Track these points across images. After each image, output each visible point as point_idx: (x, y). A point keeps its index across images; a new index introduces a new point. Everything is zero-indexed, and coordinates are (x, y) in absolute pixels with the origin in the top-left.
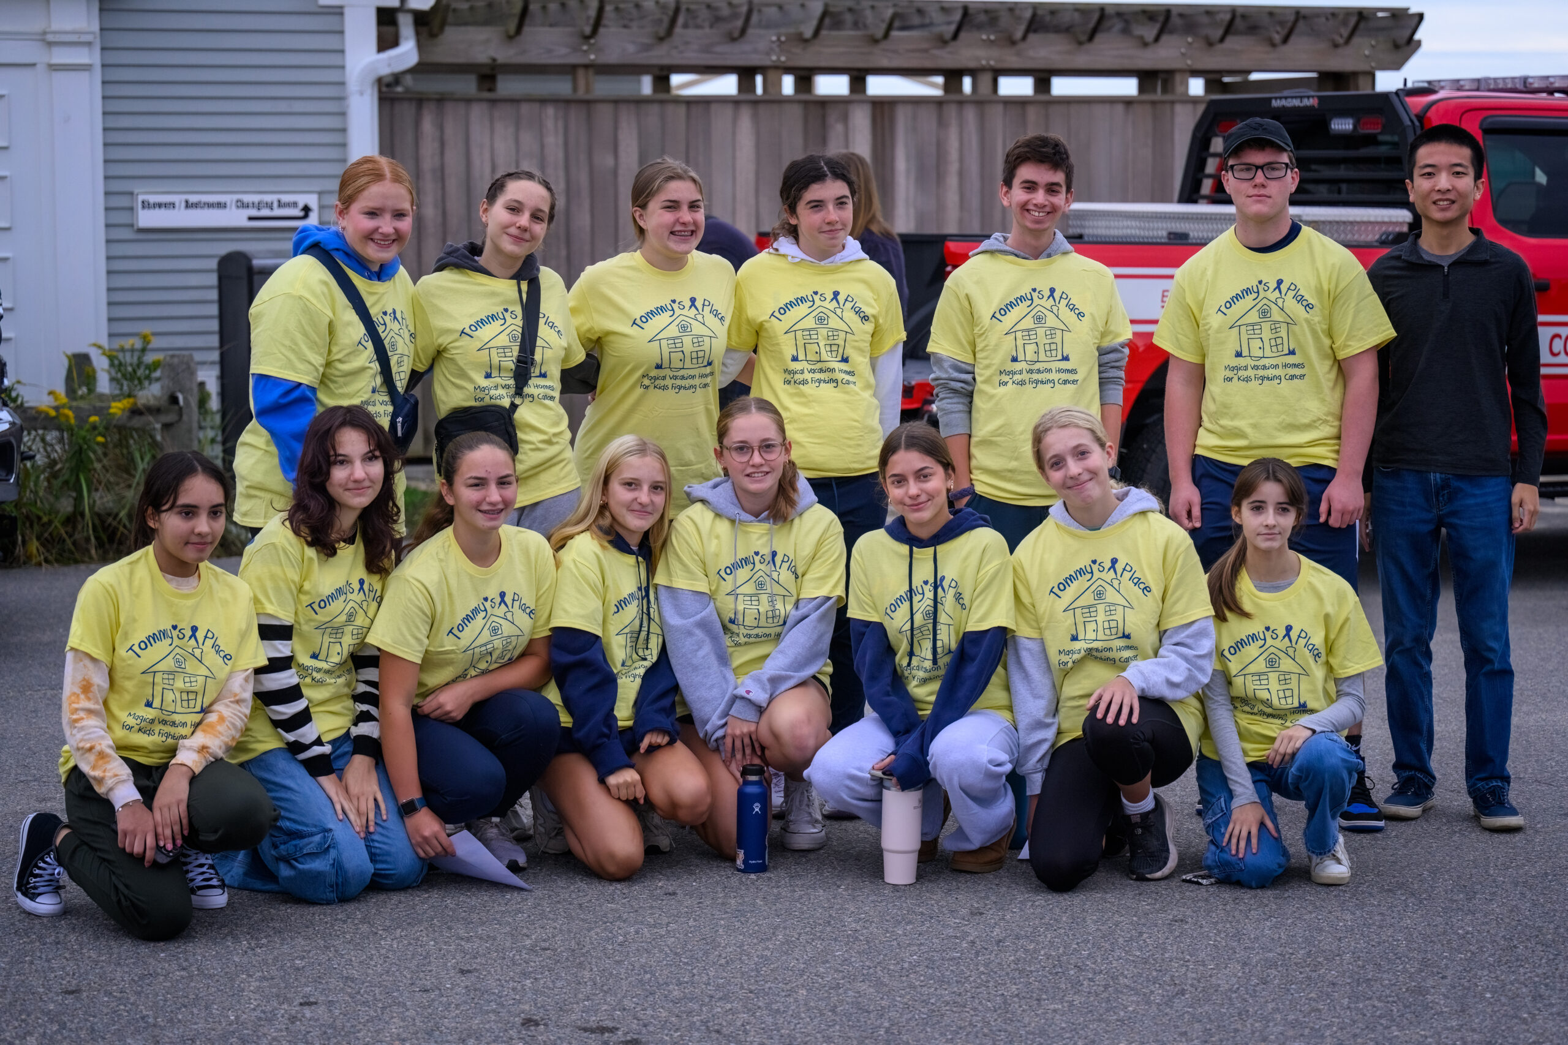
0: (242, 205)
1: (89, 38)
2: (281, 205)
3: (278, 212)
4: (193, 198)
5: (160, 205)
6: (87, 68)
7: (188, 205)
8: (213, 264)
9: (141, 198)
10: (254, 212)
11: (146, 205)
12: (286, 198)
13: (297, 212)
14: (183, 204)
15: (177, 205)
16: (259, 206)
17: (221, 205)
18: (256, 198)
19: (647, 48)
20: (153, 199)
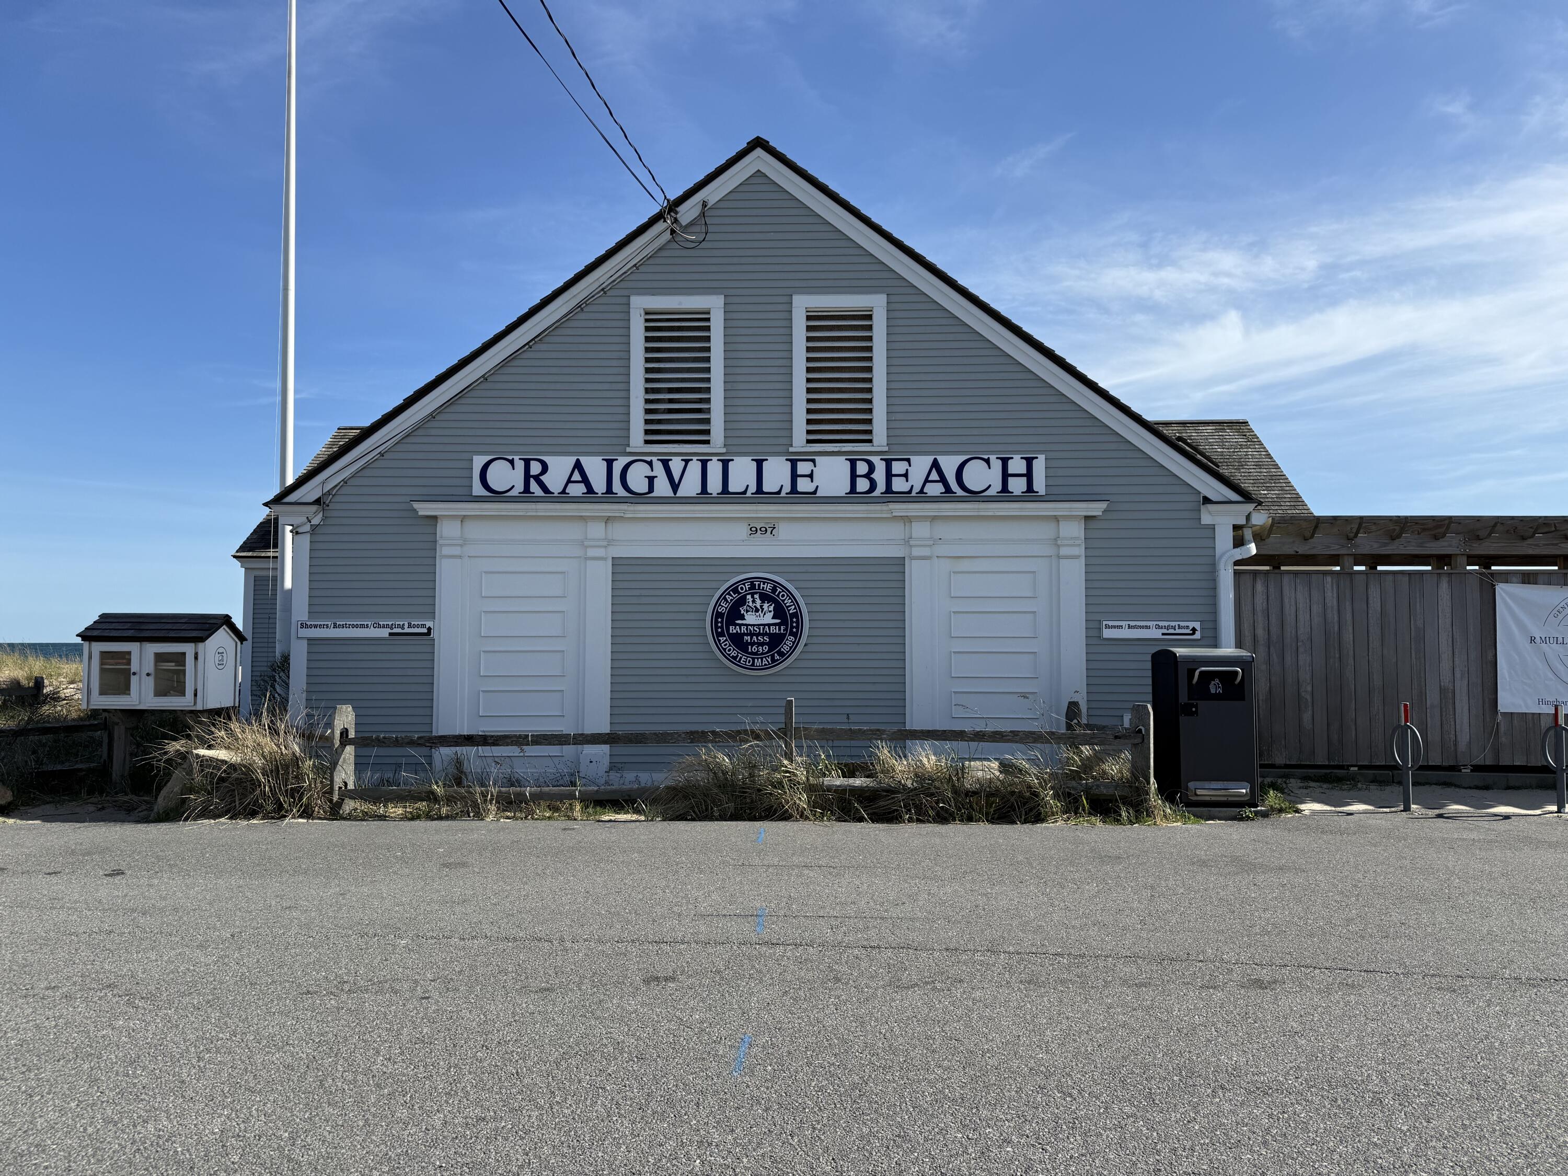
0: (1158, 627)
1: (1077, 542)
2: (1180, 627)
3: (1178, 631)
4: (1132, 623)
5: (1114, 627)
6: (1077, 557)
7: (1129, 627)
8: (1149, 658)
9: (1104, 623)
10: (1165, 631)
11: (1107, 627)
12: (1182, 624)
13: (1188, 631)
14: (1127, 626)
15: (1124, 627)
16: (1168, 628)
17: (1147, 627)
18: (1166, 624)
19: (1385, 545)
20: (1111, 623)
